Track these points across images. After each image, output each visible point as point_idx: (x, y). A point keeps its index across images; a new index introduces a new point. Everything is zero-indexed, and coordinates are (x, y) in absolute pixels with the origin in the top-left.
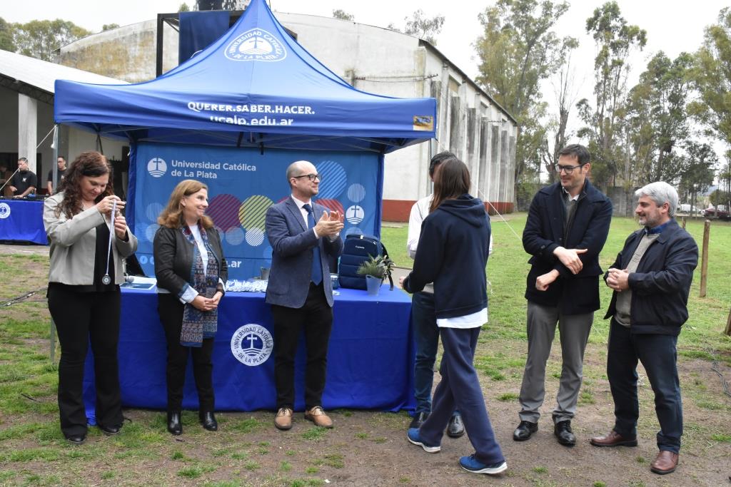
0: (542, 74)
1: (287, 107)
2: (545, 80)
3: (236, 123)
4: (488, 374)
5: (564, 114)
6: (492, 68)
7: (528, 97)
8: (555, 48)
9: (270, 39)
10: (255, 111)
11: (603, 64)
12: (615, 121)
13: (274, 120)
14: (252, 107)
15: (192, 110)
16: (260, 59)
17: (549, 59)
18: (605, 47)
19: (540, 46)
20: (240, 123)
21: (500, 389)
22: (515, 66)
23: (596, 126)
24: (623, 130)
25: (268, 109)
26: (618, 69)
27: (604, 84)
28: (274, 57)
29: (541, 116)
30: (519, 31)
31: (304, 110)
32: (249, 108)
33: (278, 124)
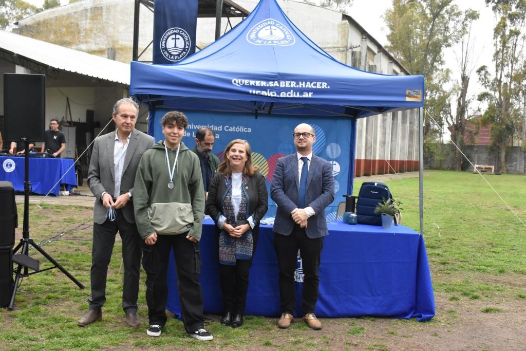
0: (445, 44)
1: (308, 83)
2: (448, 48)
3: (269, 95)
4: (465, 294)
5: (465, 79)
6: (400, 38)
7: (432, 64)
8: (457, 19)
9: (281, 27)
10: (284, 86)
11: (501, 33)
12: (513, 87)
13: (298, 93)
14: (281, 83)
15: (235, 85)
16: (277, 43)
17: (451, 30)
18: (503, 19)
19: (443, 17)
20: (272, 95)
21: (480, 305)
22: (421, 36)
23: (495, 90)
24: (521, 94)
25: (293, 84)
26: (515, 38)
27: (502, 52)
28: (287, 42)
29: (445, 82)
30: (424, 4)
31: (321, 85)
32: (279, 84)
33: (301, 96)
